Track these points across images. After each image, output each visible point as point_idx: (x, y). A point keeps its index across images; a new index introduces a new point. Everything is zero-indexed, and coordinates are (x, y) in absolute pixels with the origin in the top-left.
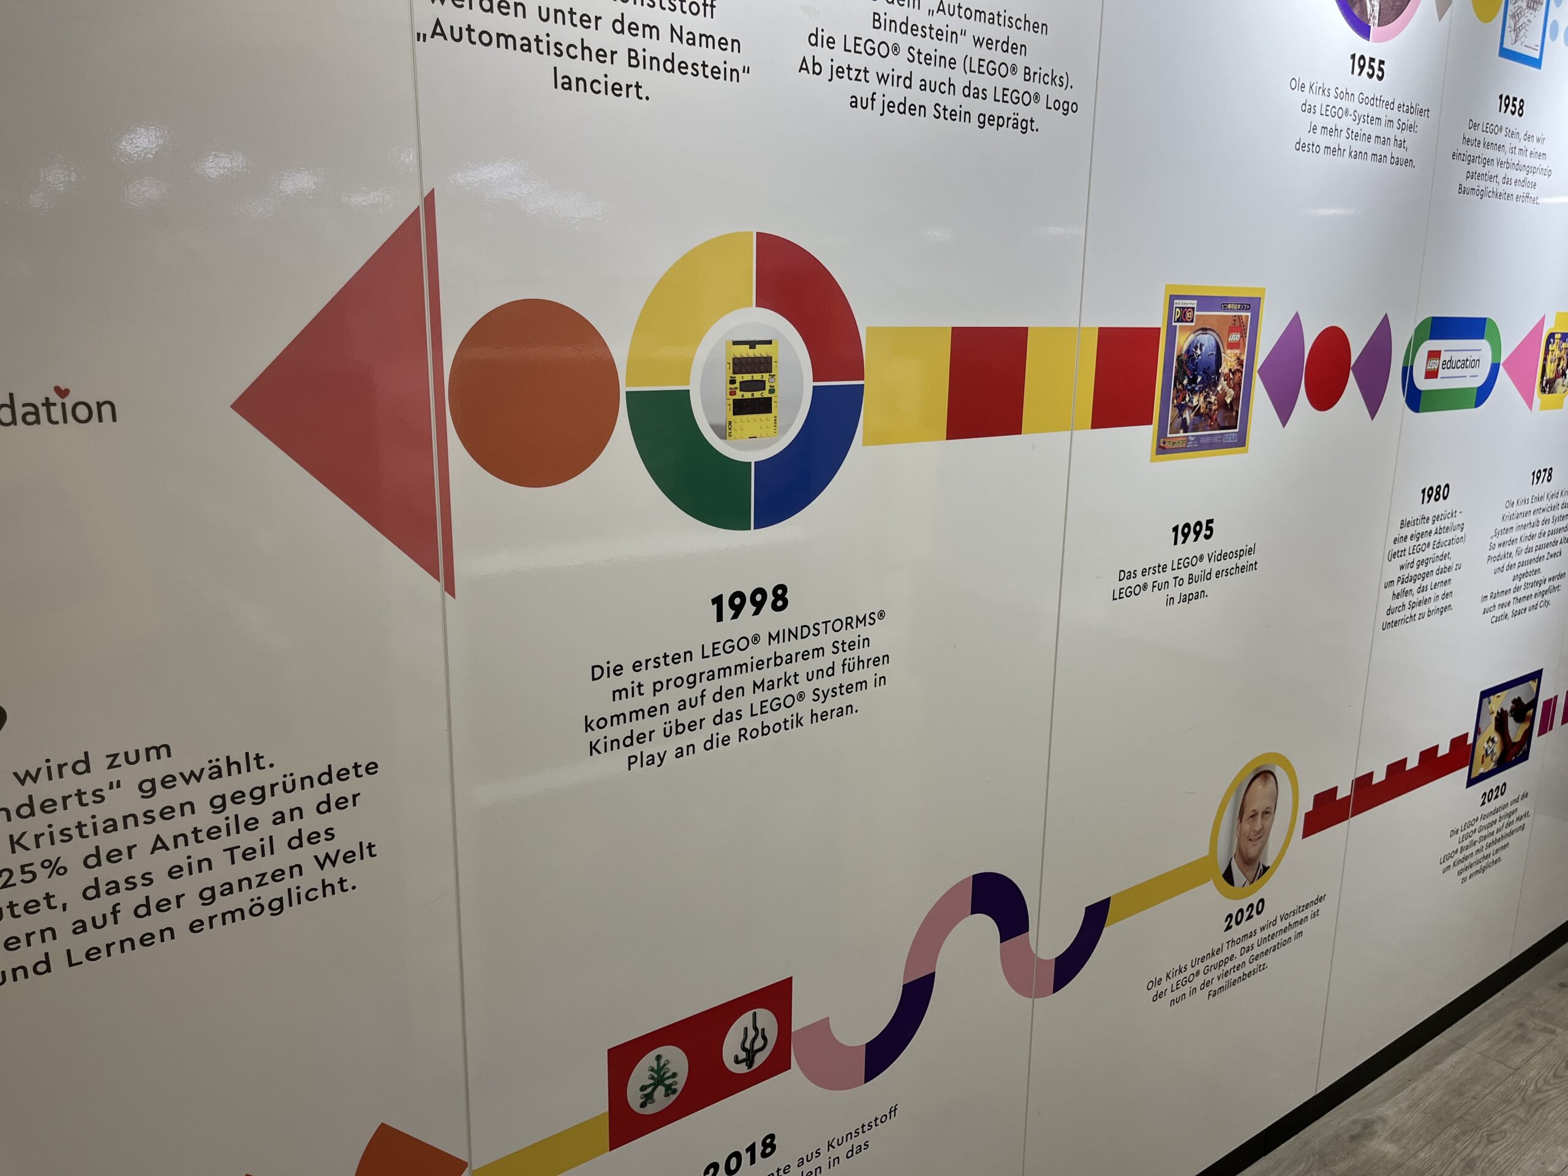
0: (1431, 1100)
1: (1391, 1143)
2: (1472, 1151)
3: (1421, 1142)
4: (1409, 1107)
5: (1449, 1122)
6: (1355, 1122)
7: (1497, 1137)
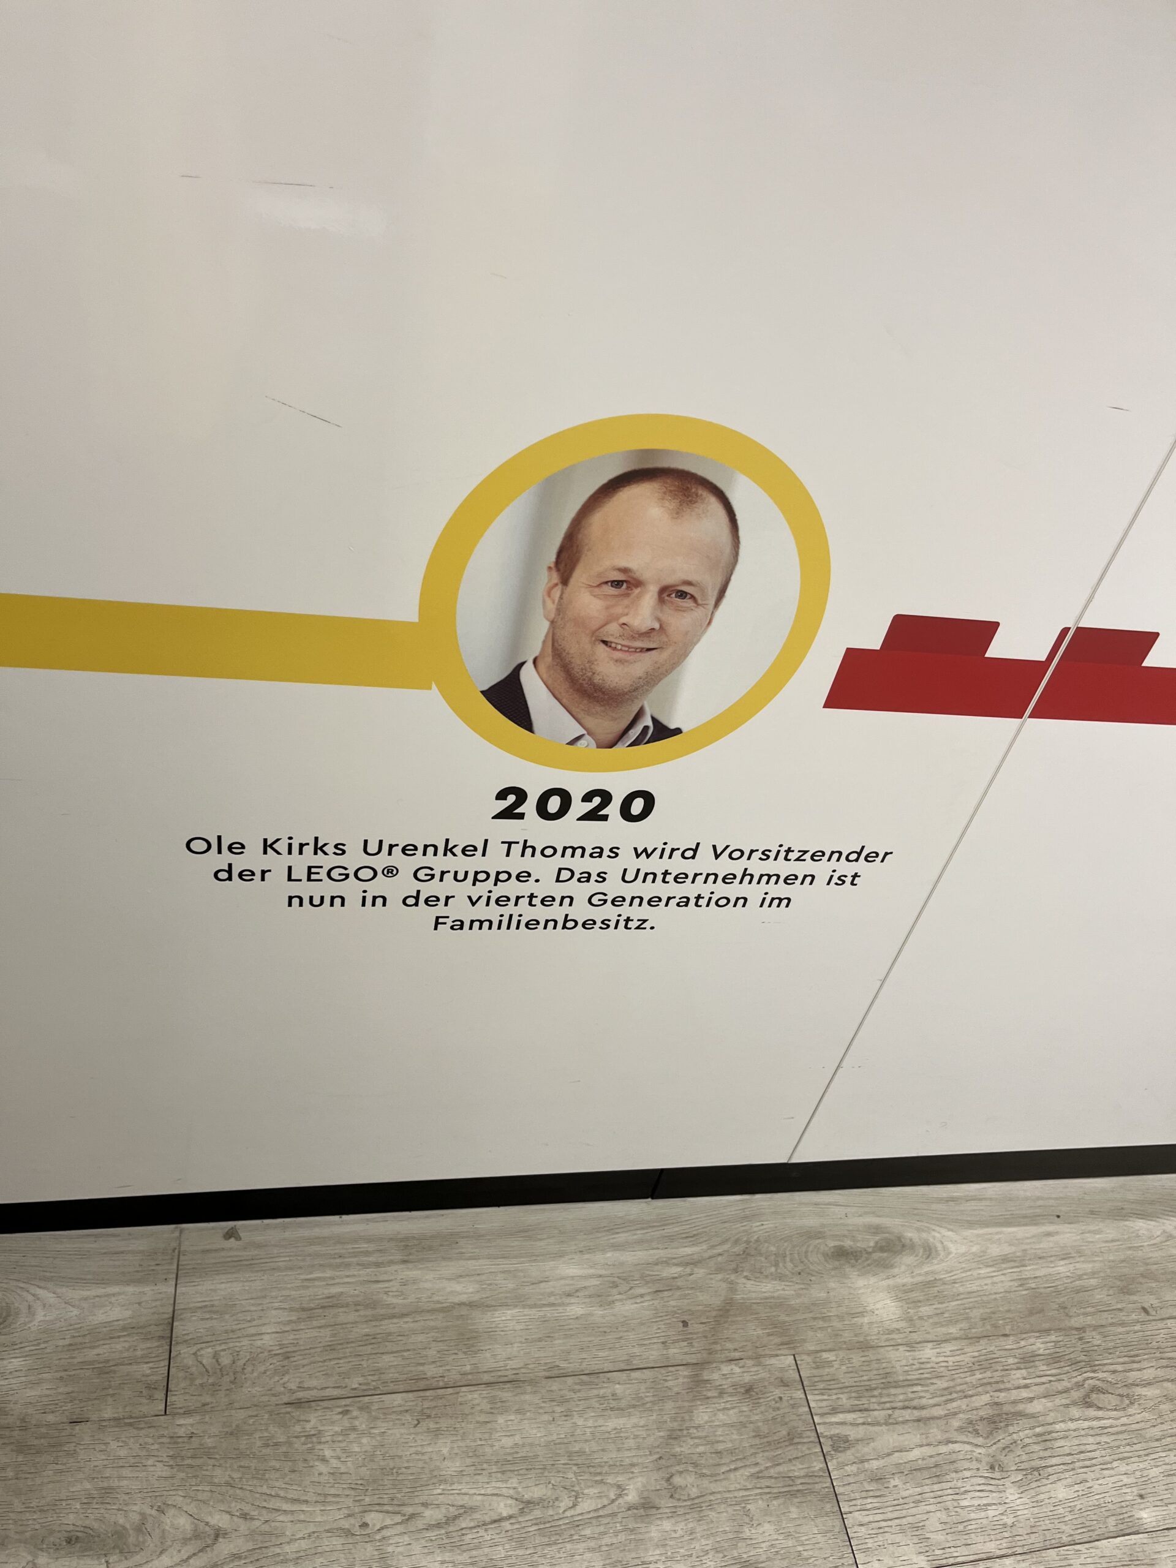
0: (1062, 1269)
1: (898, 1299)
2: (1031, 1400)
3: (953, 1330)
4: (1005, 1259)
5: (1046, 1326)
6: (877, 1229)
7: (1110, 1400)
